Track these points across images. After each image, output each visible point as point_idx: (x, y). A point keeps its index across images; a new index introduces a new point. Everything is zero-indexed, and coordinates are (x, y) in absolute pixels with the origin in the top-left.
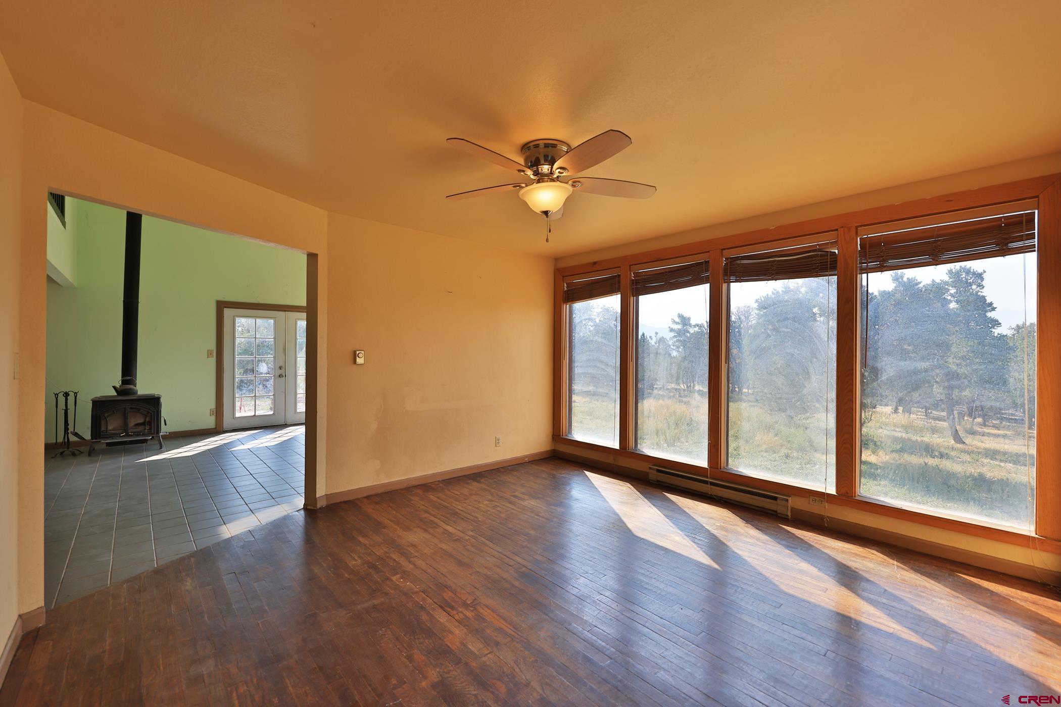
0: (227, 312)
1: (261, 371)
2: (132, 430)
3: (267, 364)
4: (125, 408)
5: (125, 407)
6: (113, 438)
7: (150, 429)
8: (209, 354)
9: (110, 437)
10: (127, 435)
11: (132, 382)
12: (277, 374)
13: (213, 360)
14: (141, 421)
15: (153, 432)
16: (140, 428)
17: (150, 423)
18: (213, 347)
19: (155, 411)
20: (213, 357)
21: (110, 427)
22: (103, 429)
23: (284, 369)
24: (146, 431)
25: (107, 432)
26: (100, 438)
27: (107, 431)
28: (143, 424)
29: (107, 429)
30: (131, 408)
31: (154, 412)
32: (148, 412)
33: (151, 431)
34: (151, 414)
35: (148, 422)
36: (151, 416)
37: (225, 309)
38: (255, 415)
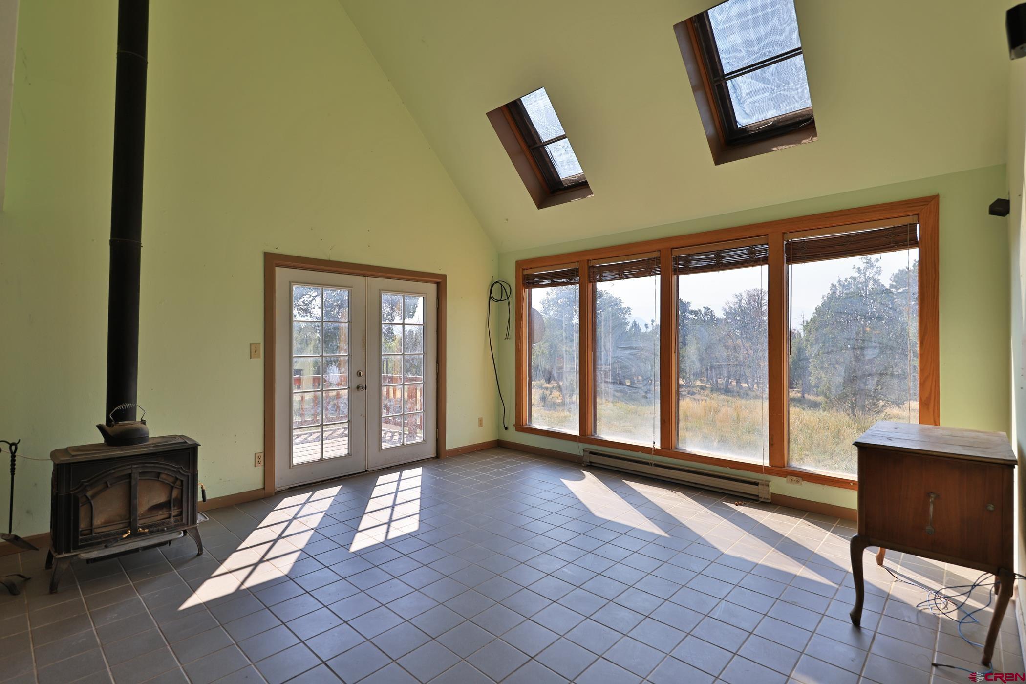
0: (281, 274)
1: (331, 380)
2: (142, 522)
3: (339, 366)
4: (130, 475)
5: (130, 472)
6: (106, 547)
7: (181, 514)
8: (253, 353)
9: (99, 543)
10: (135, 535)
11: (128, 414)
12: (354, 386)
13: (258, 364)
14: (162, 498)
15: (184, 521)
16: (161, 515)
17: (179, 503)
18: (260, 339)
19: (189, 474)
20: (260, 357)
21: (97, 522)
22: (83, 525)
23: (363, 377)
24: (172, 519)
25: (91, 534)
26: (77, 547)
27: (91, 530)
28: (166, 505)
29: (92, 524)
30: (142, 474)
31: (188, 476)
32: (177, 479)
33: (182, 520)
34: (182, 481)
35: (175, 500)
36: (182, 485)
37: (276, 268)
38: (321, 459)
